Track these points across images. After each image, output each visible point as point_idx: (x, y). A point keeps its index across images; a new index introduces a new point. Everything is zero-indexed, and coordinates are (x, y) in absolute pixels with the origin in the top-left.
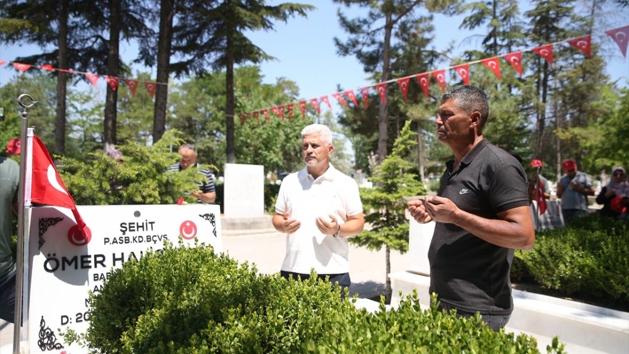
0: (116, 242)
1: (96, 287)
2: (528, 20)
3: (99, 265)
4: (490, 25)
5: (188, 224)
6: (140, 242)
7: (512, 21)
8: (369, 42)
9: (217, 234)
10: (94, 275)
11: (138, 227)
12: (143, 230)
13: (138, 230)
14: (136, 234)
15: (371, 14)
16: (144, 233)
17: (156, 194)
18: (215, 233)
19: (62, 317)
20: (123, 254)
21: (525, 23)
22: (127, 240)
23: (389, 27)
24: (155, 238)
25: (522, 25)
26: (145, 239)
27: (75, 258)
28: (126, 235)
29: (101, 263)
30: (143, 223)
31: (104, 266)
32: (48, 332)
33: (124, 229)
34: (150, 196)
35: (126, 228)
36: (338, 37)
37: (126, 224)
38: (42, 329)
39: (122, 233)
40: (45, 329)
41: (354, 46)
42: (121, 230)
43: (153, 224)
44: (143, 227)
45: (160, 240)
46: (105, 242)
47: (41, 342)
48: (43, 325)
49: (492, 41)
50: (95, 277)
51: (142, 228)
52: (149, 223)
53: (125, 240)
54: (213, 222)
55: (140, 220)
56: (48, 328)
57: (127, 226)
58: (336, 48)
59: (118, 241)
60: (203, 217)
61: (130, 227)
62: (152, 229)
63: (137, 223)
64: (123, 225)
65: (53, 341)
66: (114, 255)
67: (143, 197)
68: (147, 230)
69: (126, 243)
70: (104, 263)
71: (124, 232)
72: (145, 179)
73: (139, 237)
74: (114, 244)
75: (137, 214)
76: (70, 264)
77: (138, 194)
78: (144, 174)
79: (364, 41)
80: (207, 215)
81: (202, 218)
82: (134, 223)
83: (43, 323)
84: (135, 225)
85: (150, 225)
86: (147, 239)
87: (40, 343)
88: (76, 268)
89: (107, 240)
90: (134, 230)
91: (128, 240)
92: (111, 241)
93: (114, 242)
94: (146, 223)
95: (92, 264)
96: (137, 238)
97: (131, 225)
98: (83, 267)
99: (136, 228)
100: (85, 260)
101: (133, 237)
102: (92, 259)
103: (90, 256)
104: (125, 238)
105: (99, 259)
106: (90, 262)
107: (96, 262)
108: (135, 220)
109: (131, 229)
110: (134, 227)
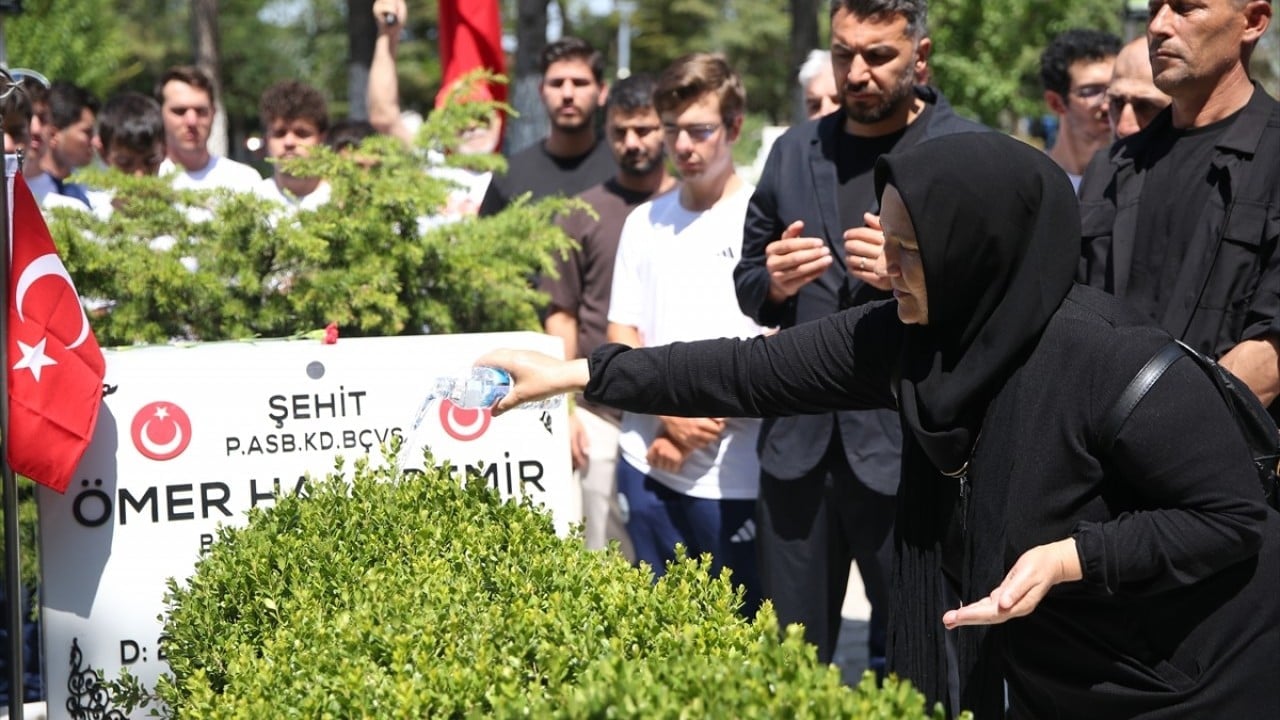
0: (259, 449)
3: (212, 510)
6: (323, 448)
9: (552, 426)
10: (203, 536)
11: (318, 406)
12: (334, 415)
13: (318, 416)
14: (313, 426)
16: (335, 425)
17: (390, 301)
18: (547, 421)
19: (124, 644)
20: (276, 481)
22: (289, 443)
24: (366, 439)
26: (338, 439)
27: (152, 493)
28: (285, 430)
29: (219, 504)
30: (333, 396)
31: (227, 513)
32: (90, 681)
33: (279, 413)
34: (374, 308)
35: (285, 409)
37: (284, 399)
38: (75, 671)
39: (275, 423)
40: (81, 670)
42: (272, 416)
43: (361, 398)
45: (382, 442)
46: (229, 449)
47: (74, 703)
48: (77, 661)
50: (203, 543)
51: (330, 410)
52: (351, 394)
53: (284, 443)
55: (323, 389)
56: (89, 670)
57: (288, 404)
59: (264, 445)
61: (296, 407)
62: (359, 413)
63: (317, 397)
64: (277, 402)
65: (103, 702)
66: (253, 483)
67: (357, 313)
68: (344, 415)
69: (285, 450)
70: (226, 505)
71: (279, 419)
72: (359, 258)
73: (322, 434)
74: (253, 453)
75: (316, 370)
76: (138, 506)
77: (339, 303)
78: (357, 239)
82: (306, 397)
83: (78, 656)
84: (311, 402)
85: (354, 398)
86: (345, 439)
87: (71, 707)
88: (155, 518)
89: (233, 444)
90: (308, 416)
91: (292, 443)
92: (245, 445)
93: (252, 449)
94: (342, 395)
95: (196, 508)
96: (318, 436)
97: (299, 402)
98: (172, 516)
99: (312, 411)
100: (177, 496)
101: (306, 435)
102: (195, 495)
103: (188, 487)
104: (284, 436)
105: (215, 494)
106: (189, 502)
107: (206, 503)
108: (310, 387)
109: (300, 412)
110: (306, 406)
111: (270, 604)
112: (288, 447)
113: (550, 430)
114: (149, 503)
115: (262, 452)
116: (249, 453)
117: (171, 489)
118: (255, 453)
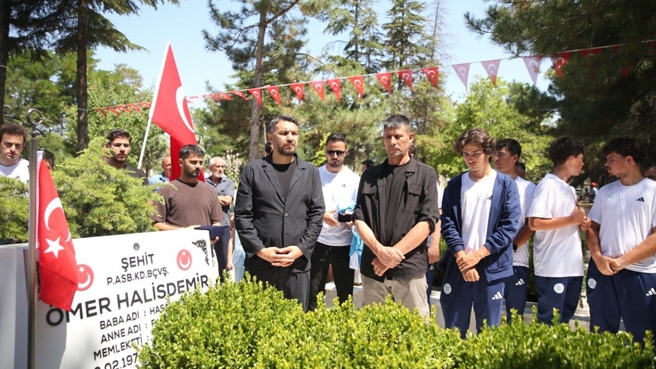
1: (104, 336)
2: (386, 32)
3: (104, 310)
4: (353, 32)
5: (184, 254)
6: (142, 278)
7: (371, 31)
8: (241, 38)
10: (101, 322)
11: (139, 261)
12: (144, 264)
14: (137, 269)
15: (245, 10)
16: (145, 268)
18: (207, 260)
20: (126, 294)
21: (382, 34)
23: (263, 25)
24: (156, 273)
25: (380, 36)
26: (146, 274)
27: (80, 306)
28: (128, 272)
29: (106, 307)
30: (143, 256)
31: (109, 310)
33: (125, 265)
35: (127, 263)
36: (207, 30)
37: (126, 259)
39: (124, 270)
41: (225, 42)
42: (123, 267)
43: (153, 257)
44: (143, 261)
45: (160, 274)
46: (109, 282)
49: (353, 48)
50: (101, 325)
52: (149, 255)
53: (128, 278)
54: (204, 249)
55: (140, 254)
57: (128, 261)
58: (205, 42)
59: (121, 279)
60: (196, 244)
61: (131, 262)
62: (152, 263)
63: (138, 257)
64: (124, 261)
66: (118, 296)
68: (147, 264)
69: (129, 281)
70: (109, 307)
71: (125, 268)
73: (141, 272)
75: (136, 247)
76: (74, 313)
79: (237, 37)
81: (194, 245)
82: (134, 258)
84: (136, 260)
85: (150, 257)
86: (148, 274)
88: (82, 317)
89: (110, 280)
90: (135, 266)
91: (130, 277)
92: (114, 281)
93: (117, 282)
94: (146, 256)
95: (97, 310)
96: (139, 274)
97: (132, 260)
98: (89, 315)
99: (136, 263)
100: (90, 306)
101: (135, 273)
102: (97, 304)
103: (94, 301)
104: (128, 275)
105: (104, 303)
106: (94, 308)
107: (101, 307)
108: (134, 253)
109: (133, 264)
110: (134, 262)
112: (130, 279)
114: (79, 311)
115: (120, 282)
116: (116, 284)
117: (87, 303)
118: (118, 283)
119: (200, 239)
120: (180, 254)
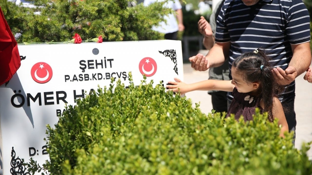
0: (76, 79)
3: (61, 101)
5: (148, 61)
6: (99, 79)
9: (178, 71)
10: (57, 110)
11: (97, 64)
12: (102, 67)
13: (97, 68)
14: (95, 71)
16: (103, 71)
17: (118, 30)
18: (176, 70)
19: (30, 149)
20: (83, 91)
22: (87, 77)
24: (114, 76)
26: (104, 76)
27: (39, 95)
28: (85, 73)
29: (63, 99)
30: (102, 60)
31: (66, 102)
32: (18, 162)
33: (83, 67)
34: (113, 32)
35: (85, 65)
37: (85, 61)
38: (13, 159)
39: (82, 70)
40: (15, 159)
42: (81, 68)
43: (112, 62)
45: (119, 77)
46: (66, 79)
47: (13, 170)
48: (14, 155)
50: (57, 113)
51: (101, 66)
52: (108, 60)
53: (85, 77)
54: (174, 59)
55: (99, 58)
56: (18, 158)
57: (86, 63)
59: (78, 78)
60: (163, 53)
61: (89, 65)
62: (111, 67)
63: (96, 61)
64: (82, 63)
65: (23, 170)
66: (75, 92)
67: (107, 34)
68: (106, 67)
69: (86, 80)
70: (65, 99)
71: (83, 69)
72: (107, 15)
73: (99, 74)
74: (74, 81)
75: (96, 51)
76: (34, 100)
77: (101, 31)
78: (106, 9)
80: (167, 51)
81: (162, 54)
82: (93, 61)
83: (14, 153)
84: (94, 63)
85: (109, 62)
86: (106, 76)
87: (12, 172)
88: (40, 104)
89: (67, 78)
90: (93, 68)
91: (88, 77)
92: (71, 78)
93: (74, 79)
94: (105, 60)
95: (55, 100)
96: (97, 75)
97: (90, 63)
98: (46, 103)
99: (95, 66)
100: (48, 96)
101: (93, 74)
102: (54, 95)
103: (52, 93)
104: (85, 75)
105: (61, 95)
106: (52, 98)
107: (58, 99)
108: (93, 57)
109: (91, 66)
110: (93, 64)
111: (89, 134)
113: (177, 73)
114: (38, 99)
115: (78, 81)
116: (73, 81)
118: (75, 81)
119: (169, 49)
120: (143, 61)
